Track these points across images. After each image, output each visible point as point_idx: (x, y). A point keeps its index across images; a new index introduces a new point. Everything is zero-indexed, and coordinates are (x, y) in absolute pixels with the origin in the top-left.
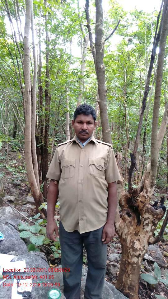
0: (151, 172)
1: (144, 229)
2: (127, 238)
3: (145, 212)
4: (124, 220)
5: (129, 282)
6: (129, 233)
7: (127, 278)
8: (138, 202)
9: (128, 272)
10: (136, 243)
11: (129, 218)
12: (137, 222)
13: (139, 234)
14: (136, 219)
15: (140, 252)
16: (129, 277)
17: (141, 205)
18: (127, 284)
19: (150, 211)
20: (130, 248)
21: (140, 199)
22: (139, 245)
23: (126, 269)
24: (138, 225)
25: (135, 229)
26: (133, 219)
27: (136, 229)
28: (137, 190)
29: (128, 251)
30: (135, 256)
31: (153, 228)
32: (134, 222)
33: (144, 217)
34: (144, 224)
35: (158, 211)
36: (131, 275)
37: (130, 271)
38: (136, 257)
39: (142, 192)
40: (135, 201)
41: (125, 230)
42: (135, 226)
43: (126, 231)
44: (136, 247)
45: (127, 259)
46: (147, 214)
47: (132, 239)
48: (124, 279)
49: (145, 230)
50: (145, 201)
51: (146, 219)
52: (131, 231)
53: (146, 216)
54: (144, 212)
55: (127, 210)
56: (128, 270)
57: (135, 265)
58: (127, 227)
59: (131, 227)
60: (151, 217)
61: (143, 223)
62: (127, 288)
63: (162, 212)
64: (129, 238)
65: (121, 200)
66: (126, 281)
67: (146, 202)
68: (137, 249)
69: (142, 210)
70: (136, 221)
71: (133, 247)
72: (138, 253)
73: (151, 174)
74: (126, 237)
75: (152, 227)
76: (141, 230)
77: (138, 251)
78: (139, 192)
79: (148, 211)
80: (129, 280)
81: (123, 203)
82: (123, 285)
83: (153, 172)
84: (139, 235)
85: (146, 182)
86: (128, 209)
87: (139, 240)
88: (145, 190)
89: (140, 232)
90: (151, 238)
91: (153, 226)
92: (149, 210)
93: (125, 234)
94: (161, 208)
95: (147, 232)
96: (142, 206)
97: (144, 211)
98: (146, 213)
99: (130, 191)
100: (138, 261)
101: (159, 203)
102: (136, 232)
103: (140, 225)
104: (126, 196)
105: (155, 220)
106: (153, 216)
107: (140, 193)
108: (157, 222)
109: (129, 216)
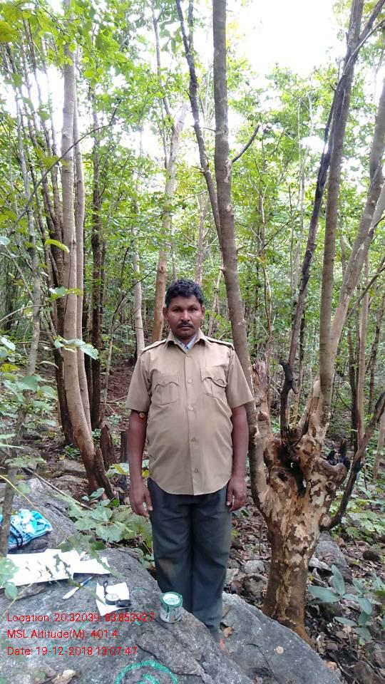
0: (322, 396)
1: (311, 501)
2: (281, 520)
3: (314, 470)
4: (274, 487)
5: (287, 601)
6: (285, 510)
7: (283, 594)
8: (299, 454)
9: (285, 583)
10: (297, 529)
11: (283, 484)
12: (298, 491)
13: (303, 512)
14: (295, 485)
15: (306, 545)
16: (287, 591)
17: (305, 459)
18: (284, 605)
19: (322, 469)
20: (287, 539)
21: (302, 448)
22: (304, 532)
23: (281, 577)
24: (299, 495)
25: (295, 503)
26: (292, 485)
27: (297, 504)
28: (296, 430)
29: (282, 545)
30: (298, 552)
31: (328, 499)
32: (294, 491)
33: (310, 480)
34: (312, 493)
35: (336, 467)
36: (290, 588)
37: (289, 580)
38: (298, 555)
39: (305, 434)
40: (294, 451)
41: (276, 506)
42: (295, 498)
43: (278, 507)
44: (298, 536)
45: (282, 560)
46: (316, 473)
47: (289, 521)
48: (277, 595)
49: (313, 504)
50: (312, 450)
51: (314, 484)
52: (288, 508)
53: (315, 477)
54: (311, 471)
55: (278, 469)
56: (284, 578)
57: (297, 569)
58: (281, 500)
59: (287, 500)
60: (323, 478)
61: (310, 492)
62: (283, 613)
63: (343, 470)
64: (284, 520)
65: (267, 451)
66: (281, 600)
67: (313, 452)
68: (299, 539)
69: (307, 467)
70: (296, 489)
71: (292, 537)
72: (301, 547)
73: (321, 401)
74: (279, 518)
75: (326, 497)
76: (306, 503)
77: (302, 542)
78: (300, 434)
79: (317, 467)
80: (288, 597)
81: (272, 457)
82: (276, 607)
83: (325, 397)
84: (304, 514)
85: (313, 415)
86: (281, 468)
87: (303, 523)
88: (310, 431)
89: (304, 509)
90: (324, 519)
91: (328, 496)
92: (321, 466)
93: (277, 514)
94: (341, 462)
95: (317, 506)
96: (307, 460)
97: (310, 468)
98: (314, 472)
99: (285, 433)
100: (302, 562)
101: (337, 454)
102: (296, 509)
103: (303, 497)
104: (277, 443)
105: (330, 484)
106: (328, 476)
107: (302, 437)
108: (335, 487)
109: (284, 479)
